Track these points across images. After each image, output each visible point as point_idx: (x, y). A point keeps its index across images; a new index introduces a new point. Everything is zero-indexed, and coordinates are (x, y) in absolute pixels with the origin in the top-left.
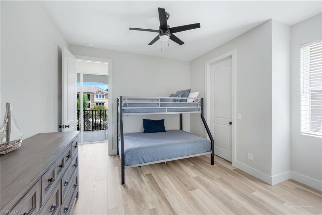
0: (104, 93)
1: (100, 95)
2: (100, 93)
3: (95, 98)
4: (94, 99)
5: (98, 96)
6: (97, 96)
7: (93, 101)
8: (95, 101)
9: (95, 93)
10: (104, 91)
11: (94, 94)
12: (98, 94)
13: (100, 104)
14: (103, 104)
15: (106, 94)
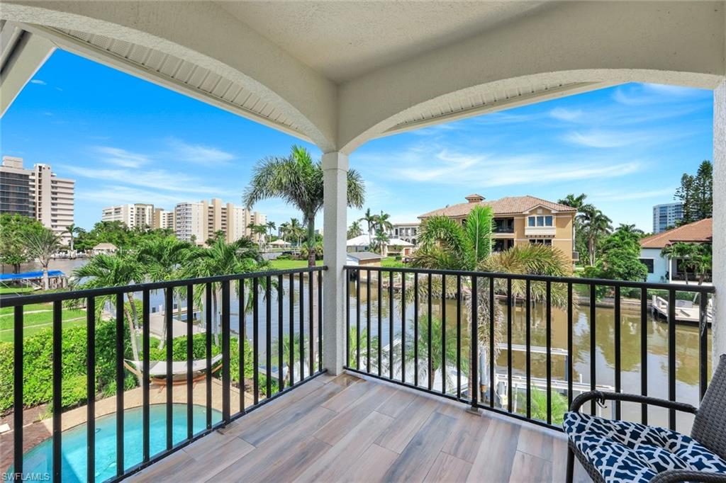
0: (553, 212)
1: (540, 219)
2: (540, 211)
3: (527, 226)
4: (524, 230)
5: (536, 219)
6: (532, 220)
7: (522, 234)
8: (527, 233)
9: (527, 213)
10: (553, 206)
11: (524, 215)
12: (536, 216)
13: (541, 241)
14: (550, 241)
15: (557, 214)
